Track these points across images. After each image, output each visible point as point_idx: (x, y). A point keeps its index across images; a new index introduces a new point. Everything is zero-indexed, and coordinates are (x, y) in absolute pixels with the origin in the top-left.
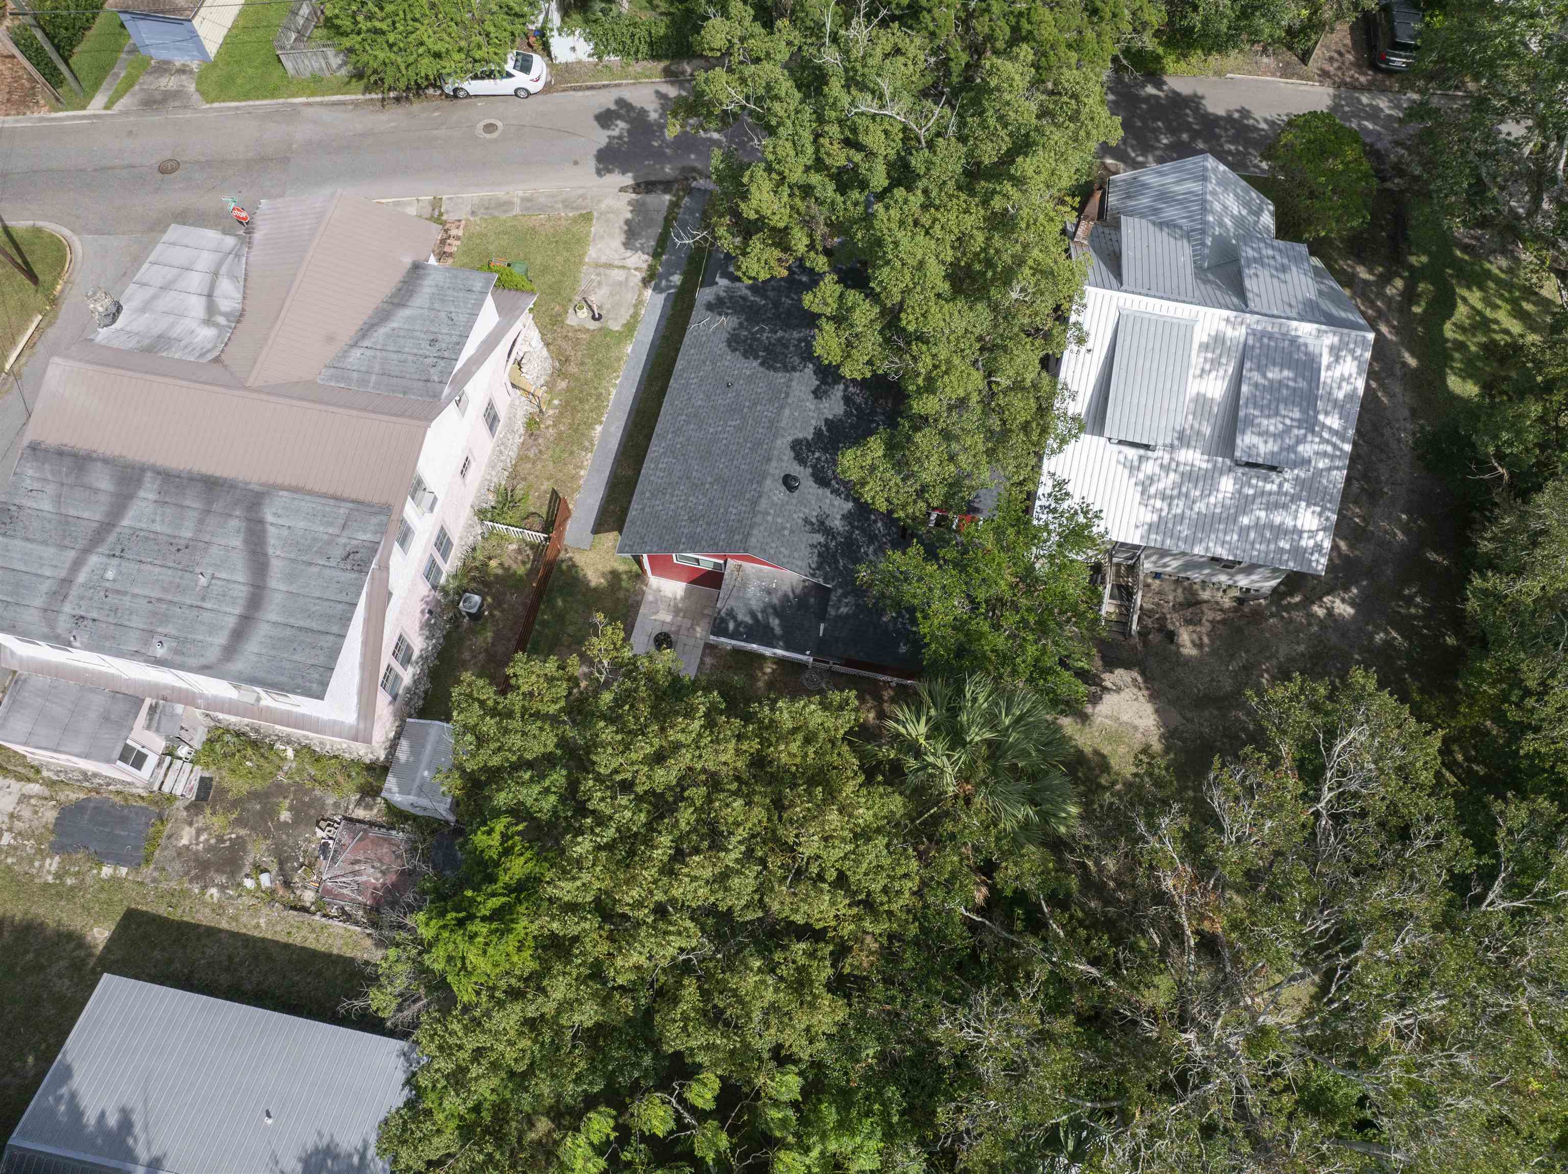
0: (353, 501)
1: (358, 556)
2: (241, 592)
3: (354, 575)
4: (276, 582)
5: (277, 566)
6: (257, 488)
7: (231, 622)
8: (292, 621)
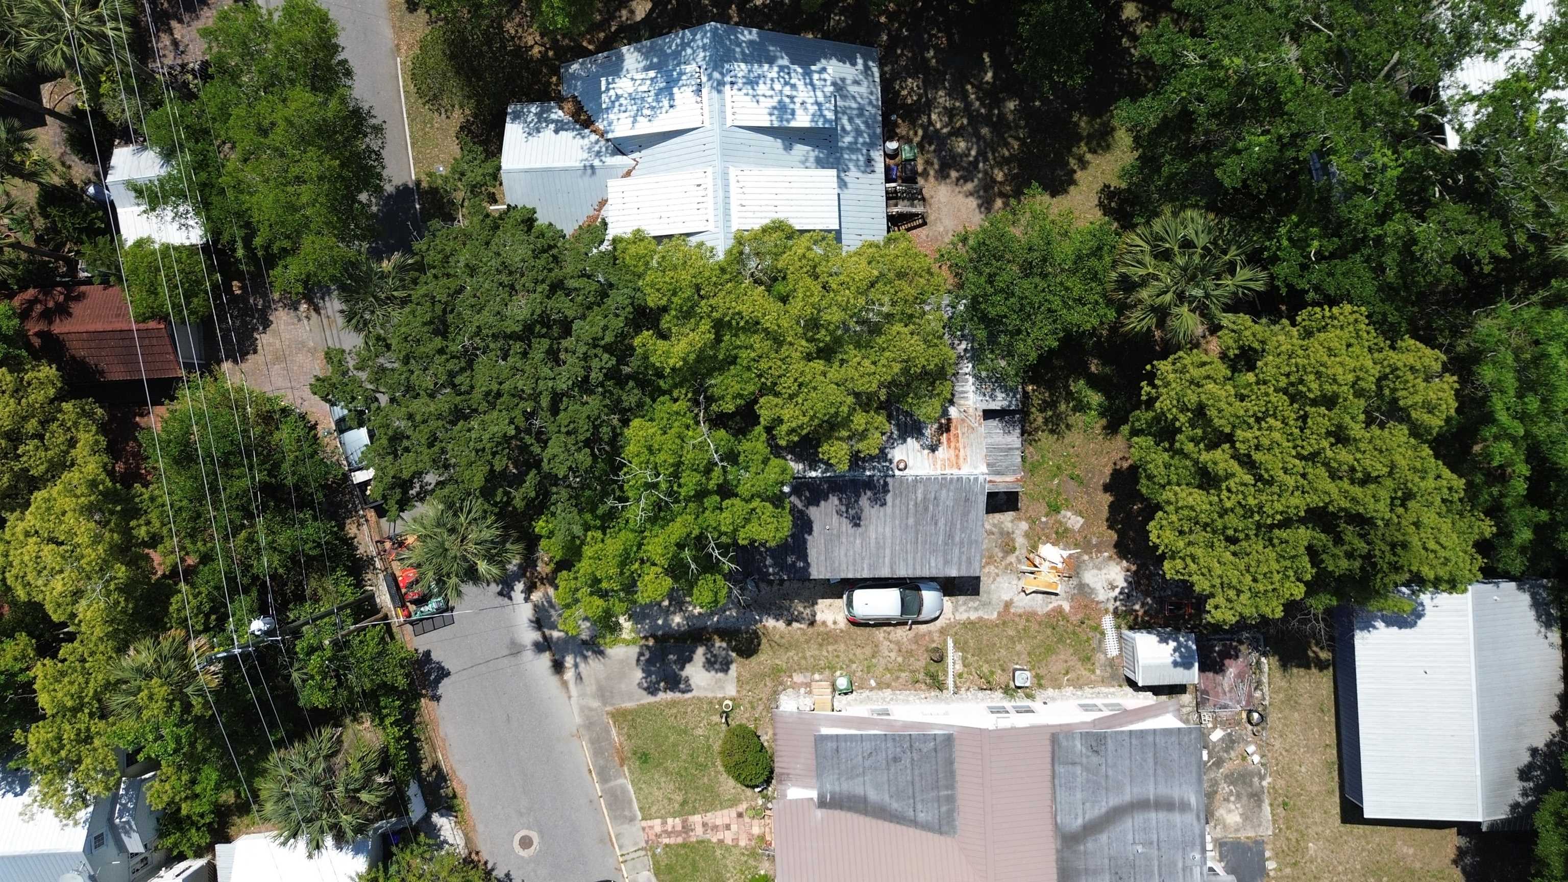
0: (1053, 765)
1: (1094, 744)
2: (1139, 818)
3: (1109, 741)
4: (1127, 796)
5: (1114, 801)
6: (1059, 842)
7: (1162, 815)
8: (1151, 772)
